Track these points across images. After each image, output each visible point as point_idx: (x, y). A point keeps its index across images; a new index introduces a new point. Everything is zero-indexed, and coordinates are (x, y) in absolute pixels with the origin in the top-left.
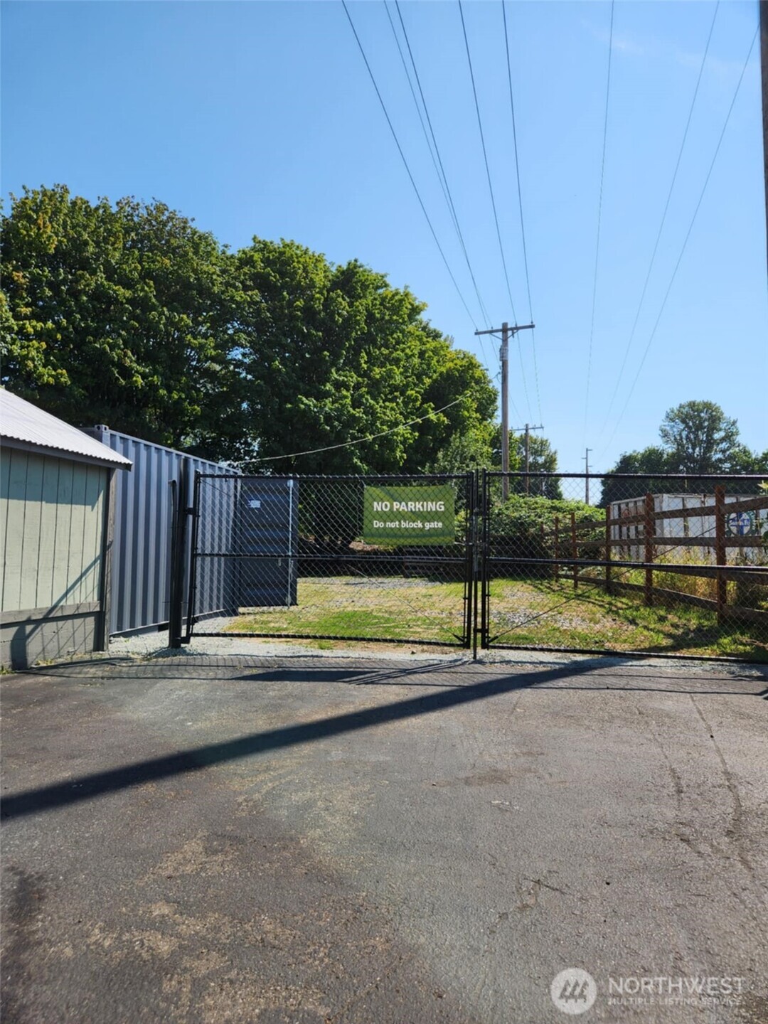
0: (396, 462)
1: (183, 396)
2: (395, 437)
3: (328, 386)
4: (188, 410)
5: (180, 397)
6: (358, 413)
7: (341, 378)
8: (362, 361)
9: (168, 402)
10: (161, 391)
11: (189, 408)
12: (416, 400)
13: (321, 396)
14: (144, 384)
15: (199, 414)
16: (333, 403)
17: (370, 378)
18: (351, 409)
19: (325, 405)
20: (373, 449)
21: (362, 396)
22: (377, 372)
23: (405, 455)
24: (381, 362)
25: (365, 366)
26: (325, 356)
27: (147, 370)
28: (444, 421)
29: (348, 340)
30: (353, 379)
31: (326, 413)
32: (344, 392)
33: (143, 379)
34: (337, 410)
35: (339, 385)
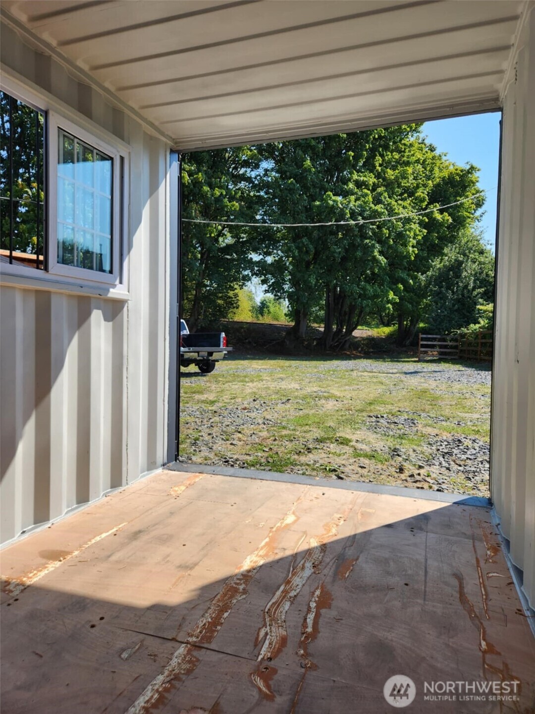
0: (408, 256)
1: (224, 193)
2: (408, 232)
3: (351, 185)
4: (227, 206)
5: (221, 194)
6: (379, 208)
7: (362, 179)
8: (377, 164)
9: (211, 198)
10: (205, 188)
11: (229, 204)
12: (423, 200)
13: (346, 194)
14: (190, 181)
15: (238, 209)
16: (356, 200)
17: (384, 179)
18: (372, 205)
19: (349, 202)
20: (388, 243)
21: (380, 194)
22: (390, 174)
23: (416, 249)
24: (393, 166)
25: (379, 169)
26: (350, 156)
27: (193, 168)
28: (448, 220)
29: (368, 142)
30: (371, 179)
31: (351, 209)
32: (366, 191)
33: (189, 176)
34: (360, 206)
35: (359, 184)
